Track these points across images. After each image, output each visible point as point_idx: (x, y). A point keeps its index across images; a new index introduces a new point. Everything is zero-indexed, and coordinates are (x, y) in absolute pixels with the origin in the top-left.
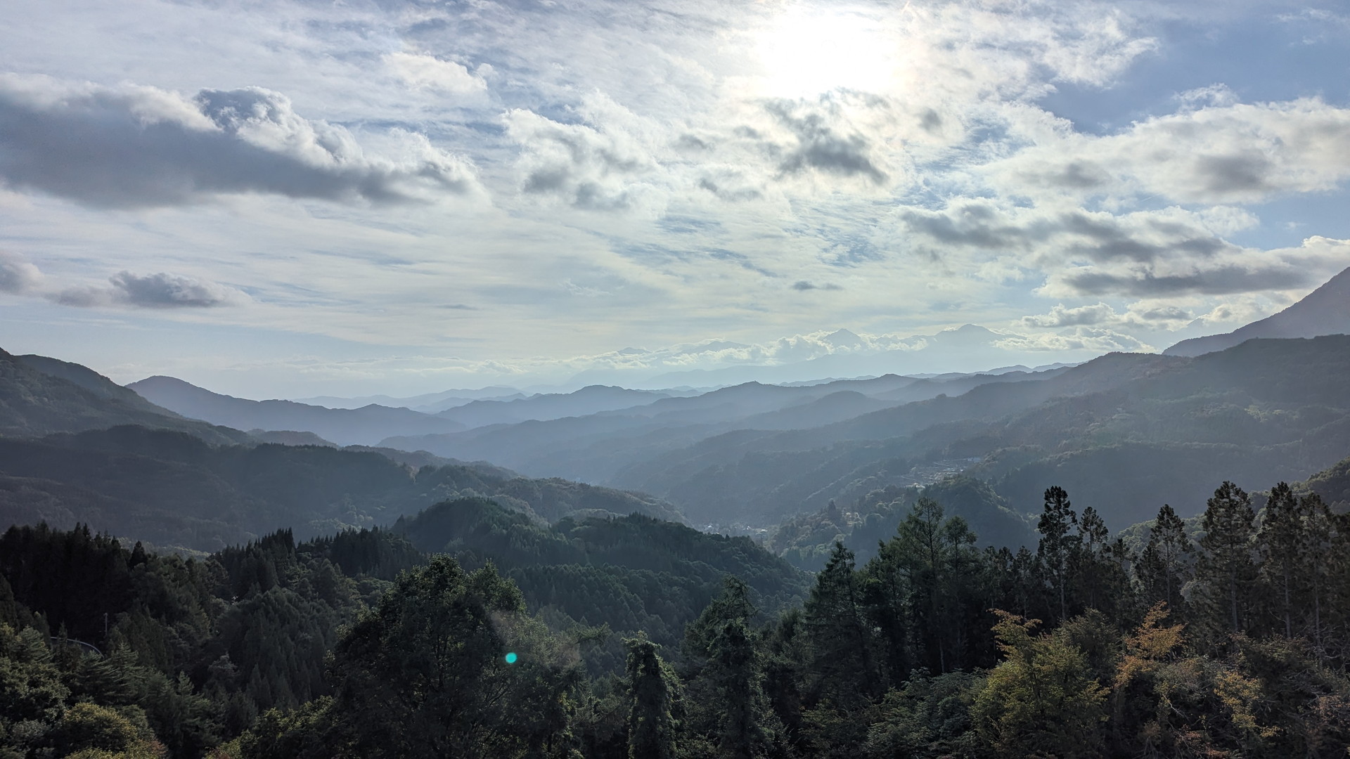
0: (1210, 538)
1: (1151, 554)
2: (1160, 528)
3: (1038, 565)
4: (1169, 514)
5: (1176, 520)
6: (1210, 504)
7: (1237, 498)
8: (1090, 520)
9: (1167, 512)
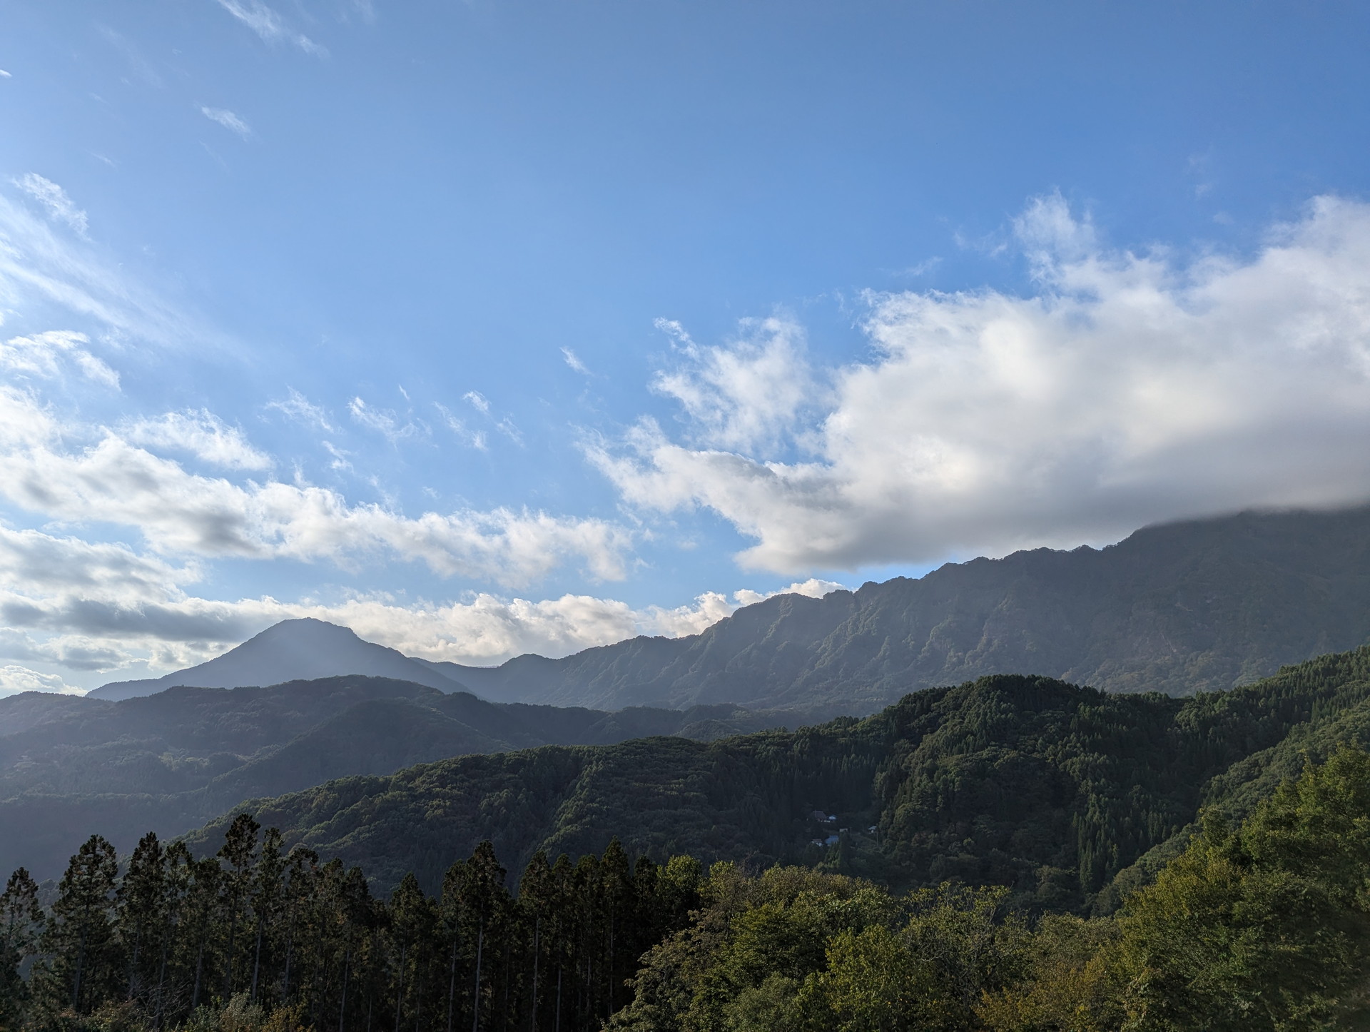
0: (66, 900)
2: (7, 895)
4: (22, 878)
6: (73, 862)
7: (103, 853)
9: (22, 875)
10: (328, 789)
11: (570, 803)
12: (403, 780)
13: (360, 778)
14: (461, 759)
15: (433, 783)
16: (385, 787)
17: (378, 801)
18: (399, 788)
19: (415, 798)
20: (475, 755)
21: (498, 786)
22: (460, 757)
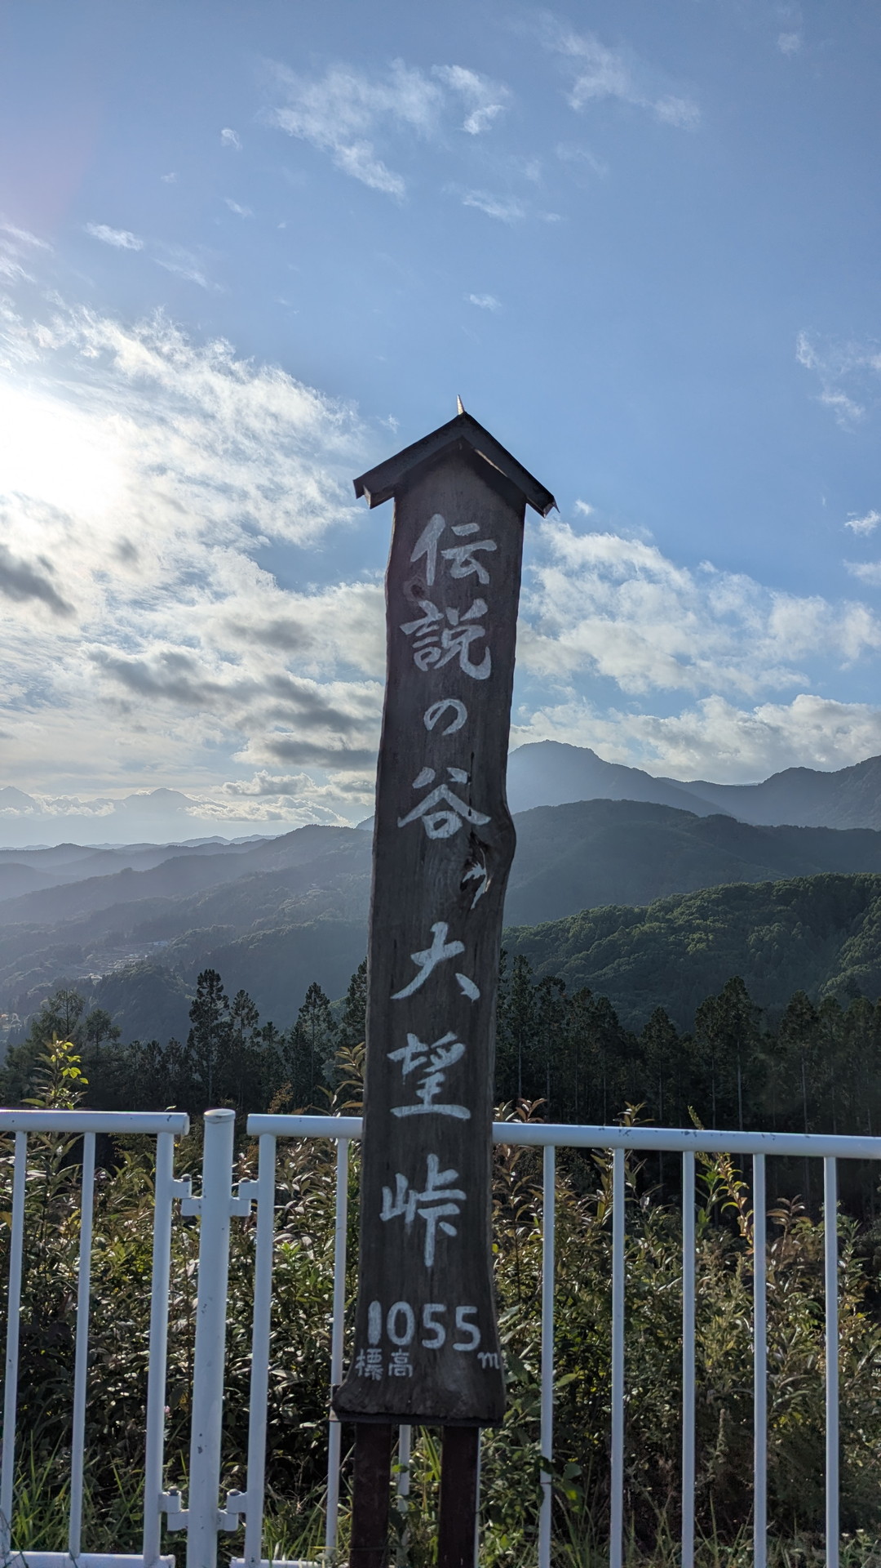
0: (352, 1014)
1: (298, 1033)
2: (307, 1007)
3: (188, 1056)
4: (316, 992)
5: (321, 997)
6: (354, 980)
8: (243, 1003)
9: (315, 990)
10: (583, 919)
11: (857, 940)
12: (659, 911)
13: (615, 908)
14: (722, 889)
15: (693, 914)
16: (641, 918)
17: (636, 932)
18: (657, 919)
19: (675, 931)
20: (737, 884)
21: (768, 920)
22: (721, 886)
